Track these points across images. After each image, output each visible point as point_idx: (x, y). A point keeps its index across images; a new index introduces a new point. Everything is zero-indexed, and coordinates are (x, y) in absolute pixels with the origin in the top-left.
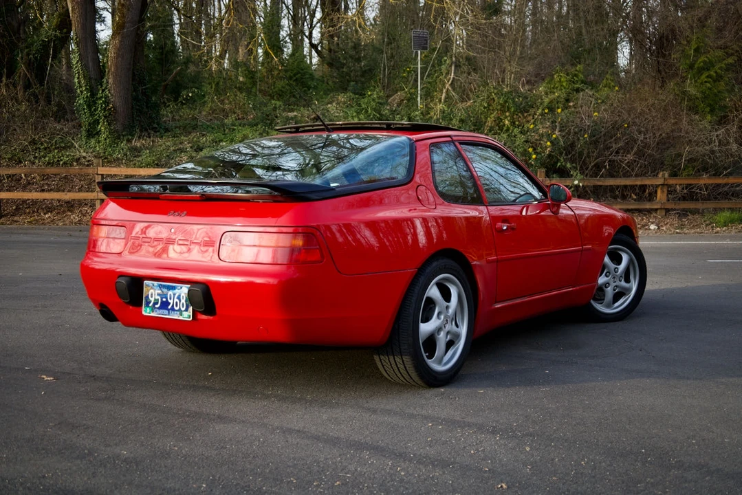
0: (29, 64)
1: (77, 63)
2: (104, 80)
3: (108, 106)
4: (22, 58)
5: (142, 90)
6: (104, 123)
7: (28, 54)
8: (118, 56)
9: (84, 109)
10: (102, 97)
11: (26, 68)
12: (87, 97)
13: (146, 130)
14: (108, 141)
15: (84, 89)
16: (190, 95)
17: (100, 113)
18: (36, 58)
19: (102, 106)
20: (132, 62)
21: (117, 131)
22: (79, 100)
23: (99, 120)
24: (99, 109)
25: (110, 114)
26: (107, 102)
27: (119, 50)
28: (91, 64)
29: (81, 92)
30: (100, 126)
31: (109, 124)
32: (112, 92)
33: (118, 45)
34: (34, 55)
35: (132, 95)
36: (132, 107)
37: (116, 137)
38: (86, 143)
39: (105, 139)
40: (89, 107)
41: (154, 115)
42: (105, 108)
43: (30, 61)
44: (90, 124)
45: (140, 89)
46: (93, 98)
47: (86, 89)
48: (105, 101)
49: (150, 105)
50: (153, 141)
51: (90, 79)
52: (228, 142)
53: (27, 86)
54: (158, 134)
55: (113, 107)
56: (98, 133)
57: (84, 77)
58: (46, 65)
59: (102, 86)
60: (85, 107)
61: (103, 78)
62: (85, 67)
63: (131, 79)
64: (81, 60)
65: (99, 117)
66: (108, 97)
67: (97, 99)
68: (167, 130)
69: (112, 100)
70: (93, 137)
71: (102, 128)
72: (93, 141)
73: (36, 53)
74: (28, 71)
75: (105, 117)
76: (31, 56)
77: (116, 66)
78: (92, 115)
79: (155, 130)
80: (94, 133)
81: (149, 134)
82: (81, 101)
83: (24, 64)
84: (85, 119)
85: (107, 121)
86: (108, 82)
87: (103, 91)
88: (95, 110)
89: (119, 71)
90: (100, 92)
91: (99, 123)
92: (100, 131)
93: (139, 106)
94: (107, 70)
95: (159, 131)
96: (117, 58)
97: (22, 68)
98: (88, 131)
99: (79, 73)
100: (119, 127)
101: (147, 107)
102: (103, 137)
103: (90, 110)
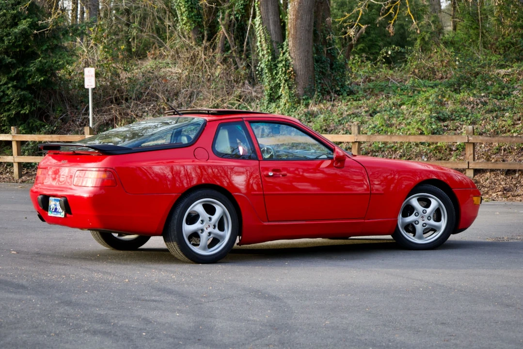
0: (229, 26)
1: (259, 26)
2: (285, 43)
3: (288, 69)
4: (223, 19)
5: (327, 50)
6: (284, 87)
7: (230, 15)
8: (297, 18)
9: (266, 73)
10: (282, 60)
11: (226, 30)
12: (268, 61)
13: (329, 93)
14: (288, 105)
15: (265, 52)
16: (390, 53)
17: (281, 77)
18: (237, 19)
19: (282, 70)
20: (313, 24)
21: (297, 95)
22: (261, 64)
23: (280, 84)
24: (280, 73)
25: (290, 78)
26: (287, 66)
27: (298, 12)
28: (272, 27)
29: (263, 55)
30: (281, 90)
31: (290, 88)
32: (292, 55)
33: (297, 6)
34: (235, 15)
35: (313, 57)
36: (314, 70)
37: (296, 101)
38: (267, 108)
39: (285, 104)
40: (271, 70)
41: (338, 78)
42: (285, 72)
43: (231, 21)
44: (271, 89)
45: (325, 49)
46: (275, 61)
47: (268, 52)
48: (286, 65)
49: (334, 66)
50: (333, 106)
51: (272, 42)
52: (410, 105)
53: (226, 48)
54: (341, 97)
55: (293, 70)
56: (279, 98)
57: (266, 40)
58: (247, 25)
59: (283, 50)
60: (267, 71)
61: (284, 41)
62: (267, 30)
63: (311, 41)
64: (262, 23)
65: (280, 80)
66: (289, 60)
67: (279, 62)
68: (351, 93)
69: (292, 63)
70: (274, 102)
71: (283, 93)
72: (274, 105)
73: (237, 13)
74: (228, 33)
75: (286, 81)
76: (232, 17)
77: (295, 28)
78: (274, 79)
79: (338, 93)
80: (276, 97)
81: (331, 98)
82: (263, 66)
83: (224, 25)
84: (266, 83)
85: (288, 85)
86: (288, 45)
87: (284, 54)
88: (276, 74)
89: (298, 33)
90: (281, 55)
91: (280, 87)
92: (281, 95)
93: (322, 68)
94: (287, 33)
95: (342, 94)
96: (296, 21)
97: (222, 30)
98: (270, 95)
99: (260, 36)
100: (300, 91)
101: (332, 69)
102: (283, 101)
103: (272, 74)
